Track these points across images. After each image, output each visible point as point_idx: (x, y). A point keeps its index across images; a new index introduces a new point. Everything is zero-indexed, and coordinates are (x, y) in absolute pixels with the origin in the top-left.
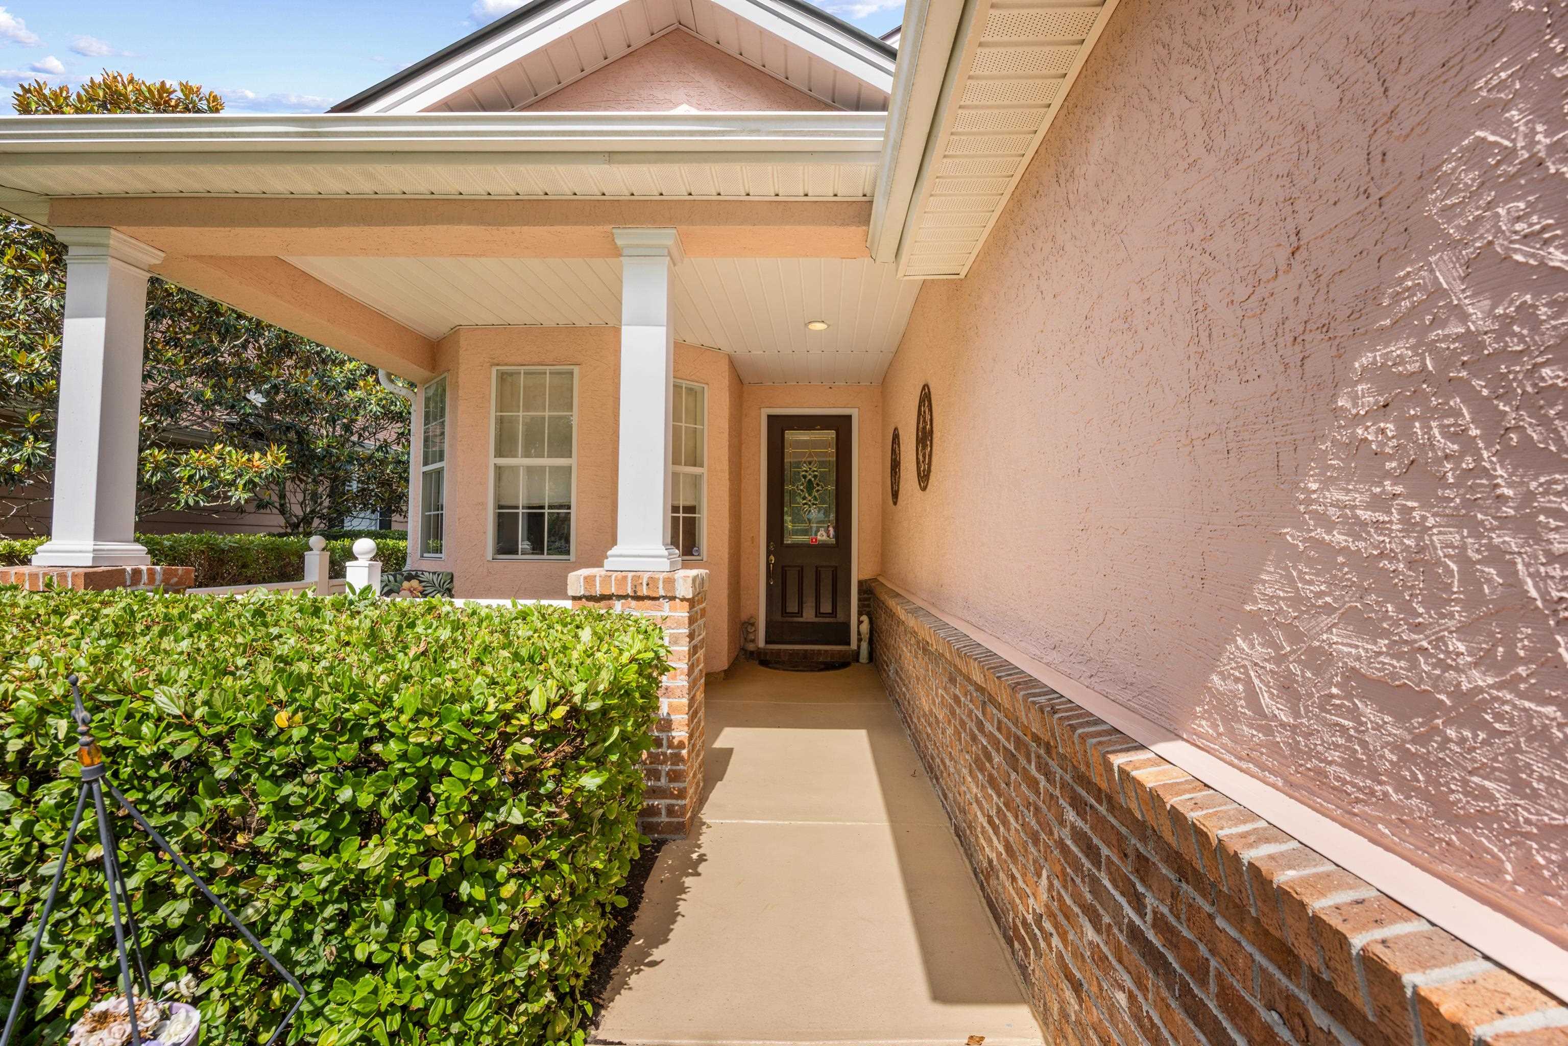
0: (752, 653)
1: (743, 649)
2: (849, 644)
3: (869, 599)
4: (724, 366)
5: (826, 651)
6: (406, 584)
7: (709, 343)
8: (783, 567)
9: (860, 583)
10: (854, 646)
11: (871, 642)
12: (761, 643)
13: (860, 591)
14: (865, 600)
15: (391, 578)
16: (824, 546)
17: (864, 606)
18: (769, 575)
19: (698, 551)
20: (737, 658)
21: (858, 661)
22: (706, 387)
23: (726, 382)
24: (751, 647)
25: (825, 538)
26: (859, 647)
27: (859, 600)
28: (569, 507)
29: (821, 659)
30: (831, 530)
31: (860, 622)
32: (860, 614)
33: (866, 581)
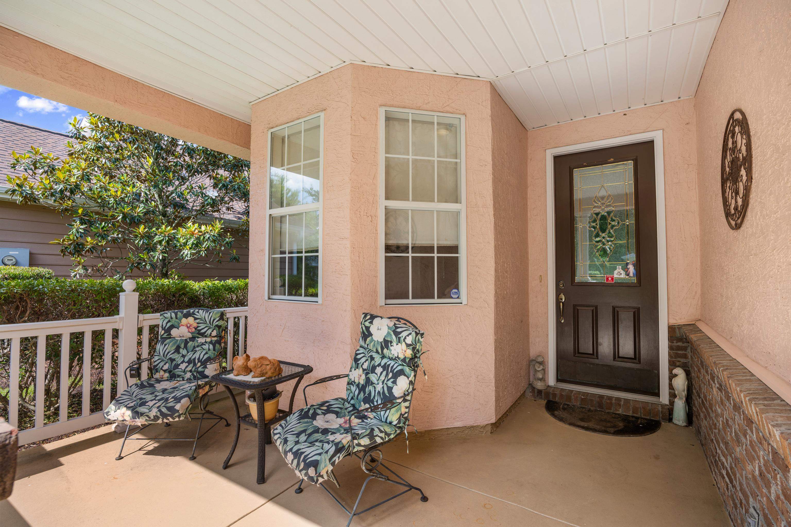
0: (540, 392)
1: (531, 385)
2: (657, 395)
3: (685, 349)
4: (487, 94)
5: (627, 401)
6: (184, 321)
7: (464, 70)
8: (575, 306)
9: (672, 329)
10: (664, 398)
11: (689, 400)
12: (551, 380)
13: (671, 338)
14: (679, 348)
15: (173, 315)
16: (621, 285)
17: (677, 356)
18: (559, 313)
19: (458, 293)
20: (523, 395)
21: (670, 420)
22: (463, 118)
23: (487, 112)
24: (539, 385)
25: (623, 276)
26: (672, 403)
27: (671, 348)
28: (317, 251)
29: (620, 411)
30: (631, 269)
31: (672, 376)
32: (672, 364)
33: (680, 327)
